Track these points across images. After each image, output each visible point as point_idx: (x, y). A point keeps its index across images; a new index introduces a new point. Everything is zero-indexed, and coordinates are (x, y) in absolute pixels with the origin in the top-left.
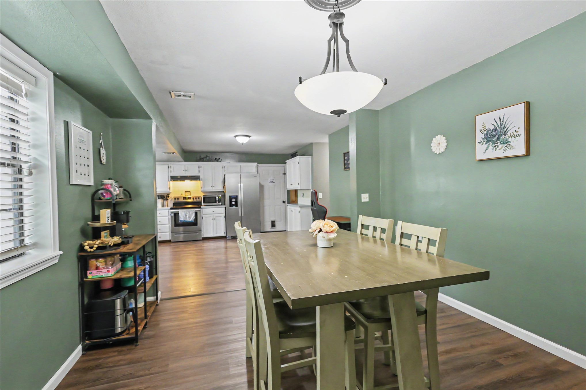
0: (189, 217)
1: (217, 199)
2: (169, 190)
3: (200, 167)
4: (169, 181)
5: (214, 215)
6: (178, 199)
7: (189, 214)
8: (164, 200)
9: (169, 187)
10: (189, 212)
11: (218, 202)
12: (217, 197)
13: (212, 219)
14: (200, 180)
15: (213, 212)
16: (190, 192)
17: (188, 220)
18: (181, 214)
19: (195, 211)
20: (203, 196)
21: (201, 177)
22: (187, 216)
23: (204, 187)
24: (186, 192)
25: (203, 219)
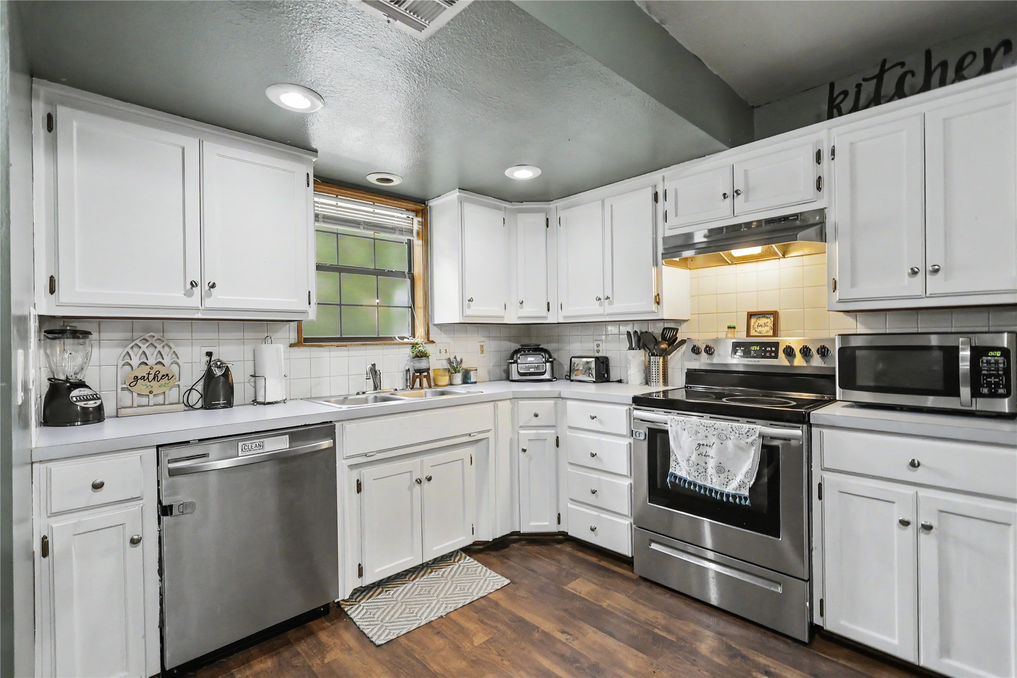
0: (720, 469)
1: (964, 366)
2: (654, 307)
3: (826, 155)
4: (656, 264)
5: (923, 492)
6: (709, 351)
7: (722, 452)
8: (653, 355)
9: (654, 294)
10: (722, 438)
11: (976, 394)
12: (965, 353)
13: (905, 523)
14: (822, 236)
15: (914, 465)
16: (775, 314)
17: (713, 481)
18: (676, 438)
19: (763, 436)
20: (844, 336)
21: (831, 219)
22: (711, 463)
23: (853, 285)
24: (751, 315)
25: (820, 498)
